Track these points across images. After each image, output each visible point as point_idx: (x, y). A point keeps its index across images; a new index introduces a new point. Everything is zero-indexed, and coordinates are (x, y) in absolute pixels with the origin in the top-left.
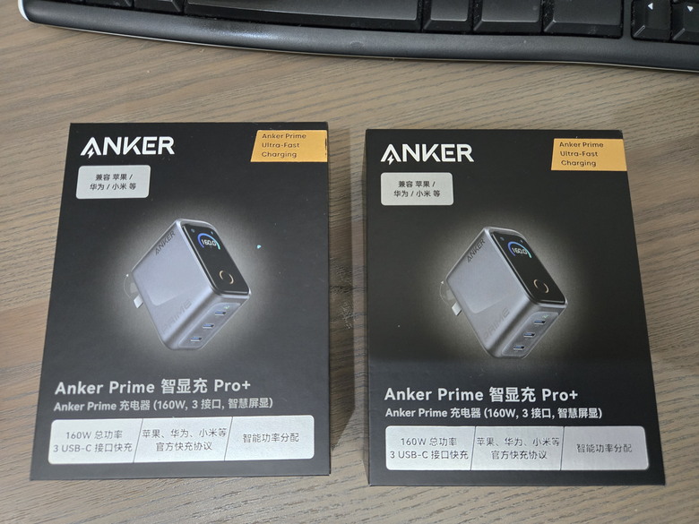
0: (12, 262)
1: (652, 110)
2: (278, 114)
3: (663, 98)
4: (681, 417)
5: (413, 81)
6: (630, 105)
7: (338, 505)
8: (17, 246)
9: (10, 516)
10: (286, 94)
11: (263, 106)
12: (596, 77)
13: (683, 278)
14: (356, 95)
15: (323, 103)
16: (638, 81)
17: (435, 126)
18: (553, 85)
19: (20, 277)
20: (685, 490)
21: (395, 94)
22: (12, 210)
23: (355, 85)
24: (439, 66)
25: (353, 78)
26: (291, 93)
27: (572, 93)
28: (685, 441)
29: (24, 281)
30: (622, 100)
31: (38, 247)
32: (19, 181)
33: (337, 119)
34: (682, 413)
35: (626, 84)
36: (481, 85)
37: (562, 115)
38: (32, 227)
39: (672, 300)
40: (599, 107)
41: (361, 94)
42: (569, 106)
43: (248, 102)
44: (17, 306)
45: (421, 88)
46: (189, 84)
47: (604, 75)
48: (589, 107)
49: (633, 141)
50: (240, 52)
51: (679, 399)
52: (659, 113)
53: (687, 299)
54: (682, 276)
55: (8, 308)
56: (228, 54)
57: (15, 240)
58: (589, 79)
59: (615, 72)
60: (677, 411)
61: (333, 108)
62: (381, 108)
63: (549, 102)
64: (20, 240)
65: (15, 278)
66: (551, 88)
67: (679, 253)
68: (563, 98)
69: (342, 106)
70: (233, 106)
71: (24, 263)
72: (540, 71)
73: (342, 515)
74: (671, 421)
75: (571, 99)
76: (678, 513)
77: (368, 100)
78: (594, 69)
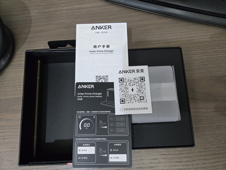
25: (202, 30)
41: (204, 36)
77: (206, 38)
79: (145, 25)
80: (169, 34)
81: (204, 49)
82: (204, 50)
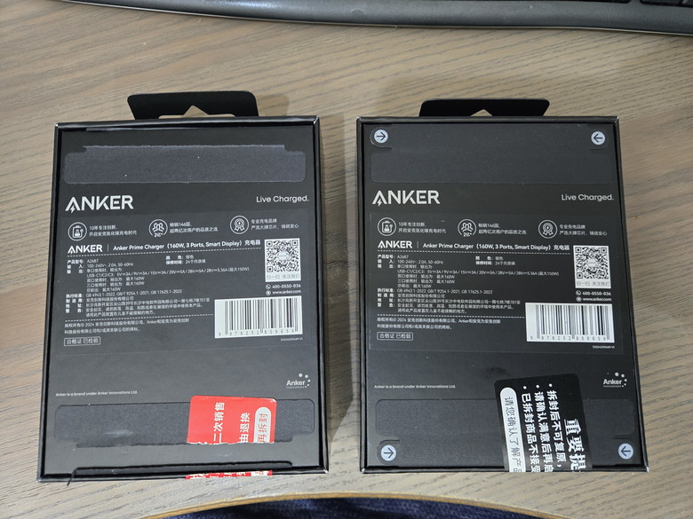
0: (18, 241)
1: (659, 77)
2: (278, 86)
3: (672, 63)
4: (679, 384)
5: (416, 49)
6: (637, 71)
7: (346, 472)
8: (22, 225)
9: (31, 487)
10: (287, 64)
11: (263, 78)
12: (602, 43)
13: (686, 247)
14: (358, 65)
15: (324, 74)
16: (646, 46)
17: (439, 95)
18: (559, 51)
19: (27, 256)
20: (680, 454)
21: (397, 63)
22: (16, 188)
23: (356, 55)
24: (442, 33)
25: (355, 47)
26: (292, 63)
27: (579, 60)
28: (681, 407)
29: (31, 260)
30: (629, 66)
31: (42, 226)
32: (20, 159)
33: (339, 90)
34: (680, 380)
35: (633, 49)
36: (486, 52)
37: (568, 82)
38: (37, 205)
39: (674, 270)
40: (607, 74)
41: (363, 63)
42: (576, 73)
43: (247, 74)
44: (25, 285)
45: (424, 56)
46: (187, 56)
47: (612, 40)
48: (596, 74)
49: (640, 109)
50: (238, 21)
51: (678, 367)
52: (667, 79)
53: (689, 269)
54: (684, 246)
55: (17, 287)
56: (226, 24)
57: (20, 219)
58: (597, 44)
59: (622, 37)
60: (676, 378)
61: (334, 79)
62: (383, 78)
63: (554, 69)
64: (24, 219)
65: (21, 258)
66: (558, 54)
67: (683, 223)
68: (569, 65)
69: (343, 77)
70: (232, 78)
71: (30, 242)
72: (546, 36)
73: (349, 482)
74: (669, 388)
75: (578, 65)
76: (673, 475)
77: (370, 70)
78: (602, 34)
79: (177, 54)
80: (254, 73)
81: (363, 105)
82: (365, 107)
